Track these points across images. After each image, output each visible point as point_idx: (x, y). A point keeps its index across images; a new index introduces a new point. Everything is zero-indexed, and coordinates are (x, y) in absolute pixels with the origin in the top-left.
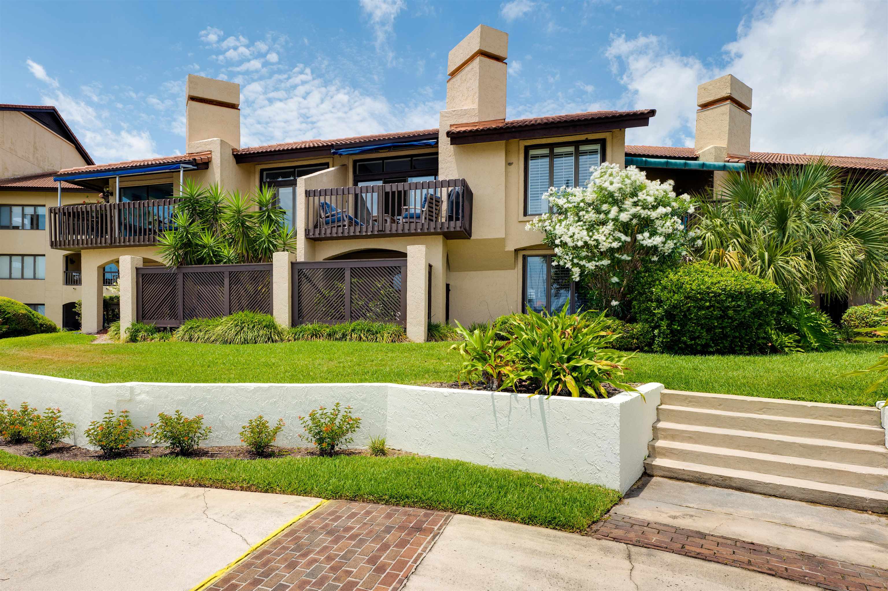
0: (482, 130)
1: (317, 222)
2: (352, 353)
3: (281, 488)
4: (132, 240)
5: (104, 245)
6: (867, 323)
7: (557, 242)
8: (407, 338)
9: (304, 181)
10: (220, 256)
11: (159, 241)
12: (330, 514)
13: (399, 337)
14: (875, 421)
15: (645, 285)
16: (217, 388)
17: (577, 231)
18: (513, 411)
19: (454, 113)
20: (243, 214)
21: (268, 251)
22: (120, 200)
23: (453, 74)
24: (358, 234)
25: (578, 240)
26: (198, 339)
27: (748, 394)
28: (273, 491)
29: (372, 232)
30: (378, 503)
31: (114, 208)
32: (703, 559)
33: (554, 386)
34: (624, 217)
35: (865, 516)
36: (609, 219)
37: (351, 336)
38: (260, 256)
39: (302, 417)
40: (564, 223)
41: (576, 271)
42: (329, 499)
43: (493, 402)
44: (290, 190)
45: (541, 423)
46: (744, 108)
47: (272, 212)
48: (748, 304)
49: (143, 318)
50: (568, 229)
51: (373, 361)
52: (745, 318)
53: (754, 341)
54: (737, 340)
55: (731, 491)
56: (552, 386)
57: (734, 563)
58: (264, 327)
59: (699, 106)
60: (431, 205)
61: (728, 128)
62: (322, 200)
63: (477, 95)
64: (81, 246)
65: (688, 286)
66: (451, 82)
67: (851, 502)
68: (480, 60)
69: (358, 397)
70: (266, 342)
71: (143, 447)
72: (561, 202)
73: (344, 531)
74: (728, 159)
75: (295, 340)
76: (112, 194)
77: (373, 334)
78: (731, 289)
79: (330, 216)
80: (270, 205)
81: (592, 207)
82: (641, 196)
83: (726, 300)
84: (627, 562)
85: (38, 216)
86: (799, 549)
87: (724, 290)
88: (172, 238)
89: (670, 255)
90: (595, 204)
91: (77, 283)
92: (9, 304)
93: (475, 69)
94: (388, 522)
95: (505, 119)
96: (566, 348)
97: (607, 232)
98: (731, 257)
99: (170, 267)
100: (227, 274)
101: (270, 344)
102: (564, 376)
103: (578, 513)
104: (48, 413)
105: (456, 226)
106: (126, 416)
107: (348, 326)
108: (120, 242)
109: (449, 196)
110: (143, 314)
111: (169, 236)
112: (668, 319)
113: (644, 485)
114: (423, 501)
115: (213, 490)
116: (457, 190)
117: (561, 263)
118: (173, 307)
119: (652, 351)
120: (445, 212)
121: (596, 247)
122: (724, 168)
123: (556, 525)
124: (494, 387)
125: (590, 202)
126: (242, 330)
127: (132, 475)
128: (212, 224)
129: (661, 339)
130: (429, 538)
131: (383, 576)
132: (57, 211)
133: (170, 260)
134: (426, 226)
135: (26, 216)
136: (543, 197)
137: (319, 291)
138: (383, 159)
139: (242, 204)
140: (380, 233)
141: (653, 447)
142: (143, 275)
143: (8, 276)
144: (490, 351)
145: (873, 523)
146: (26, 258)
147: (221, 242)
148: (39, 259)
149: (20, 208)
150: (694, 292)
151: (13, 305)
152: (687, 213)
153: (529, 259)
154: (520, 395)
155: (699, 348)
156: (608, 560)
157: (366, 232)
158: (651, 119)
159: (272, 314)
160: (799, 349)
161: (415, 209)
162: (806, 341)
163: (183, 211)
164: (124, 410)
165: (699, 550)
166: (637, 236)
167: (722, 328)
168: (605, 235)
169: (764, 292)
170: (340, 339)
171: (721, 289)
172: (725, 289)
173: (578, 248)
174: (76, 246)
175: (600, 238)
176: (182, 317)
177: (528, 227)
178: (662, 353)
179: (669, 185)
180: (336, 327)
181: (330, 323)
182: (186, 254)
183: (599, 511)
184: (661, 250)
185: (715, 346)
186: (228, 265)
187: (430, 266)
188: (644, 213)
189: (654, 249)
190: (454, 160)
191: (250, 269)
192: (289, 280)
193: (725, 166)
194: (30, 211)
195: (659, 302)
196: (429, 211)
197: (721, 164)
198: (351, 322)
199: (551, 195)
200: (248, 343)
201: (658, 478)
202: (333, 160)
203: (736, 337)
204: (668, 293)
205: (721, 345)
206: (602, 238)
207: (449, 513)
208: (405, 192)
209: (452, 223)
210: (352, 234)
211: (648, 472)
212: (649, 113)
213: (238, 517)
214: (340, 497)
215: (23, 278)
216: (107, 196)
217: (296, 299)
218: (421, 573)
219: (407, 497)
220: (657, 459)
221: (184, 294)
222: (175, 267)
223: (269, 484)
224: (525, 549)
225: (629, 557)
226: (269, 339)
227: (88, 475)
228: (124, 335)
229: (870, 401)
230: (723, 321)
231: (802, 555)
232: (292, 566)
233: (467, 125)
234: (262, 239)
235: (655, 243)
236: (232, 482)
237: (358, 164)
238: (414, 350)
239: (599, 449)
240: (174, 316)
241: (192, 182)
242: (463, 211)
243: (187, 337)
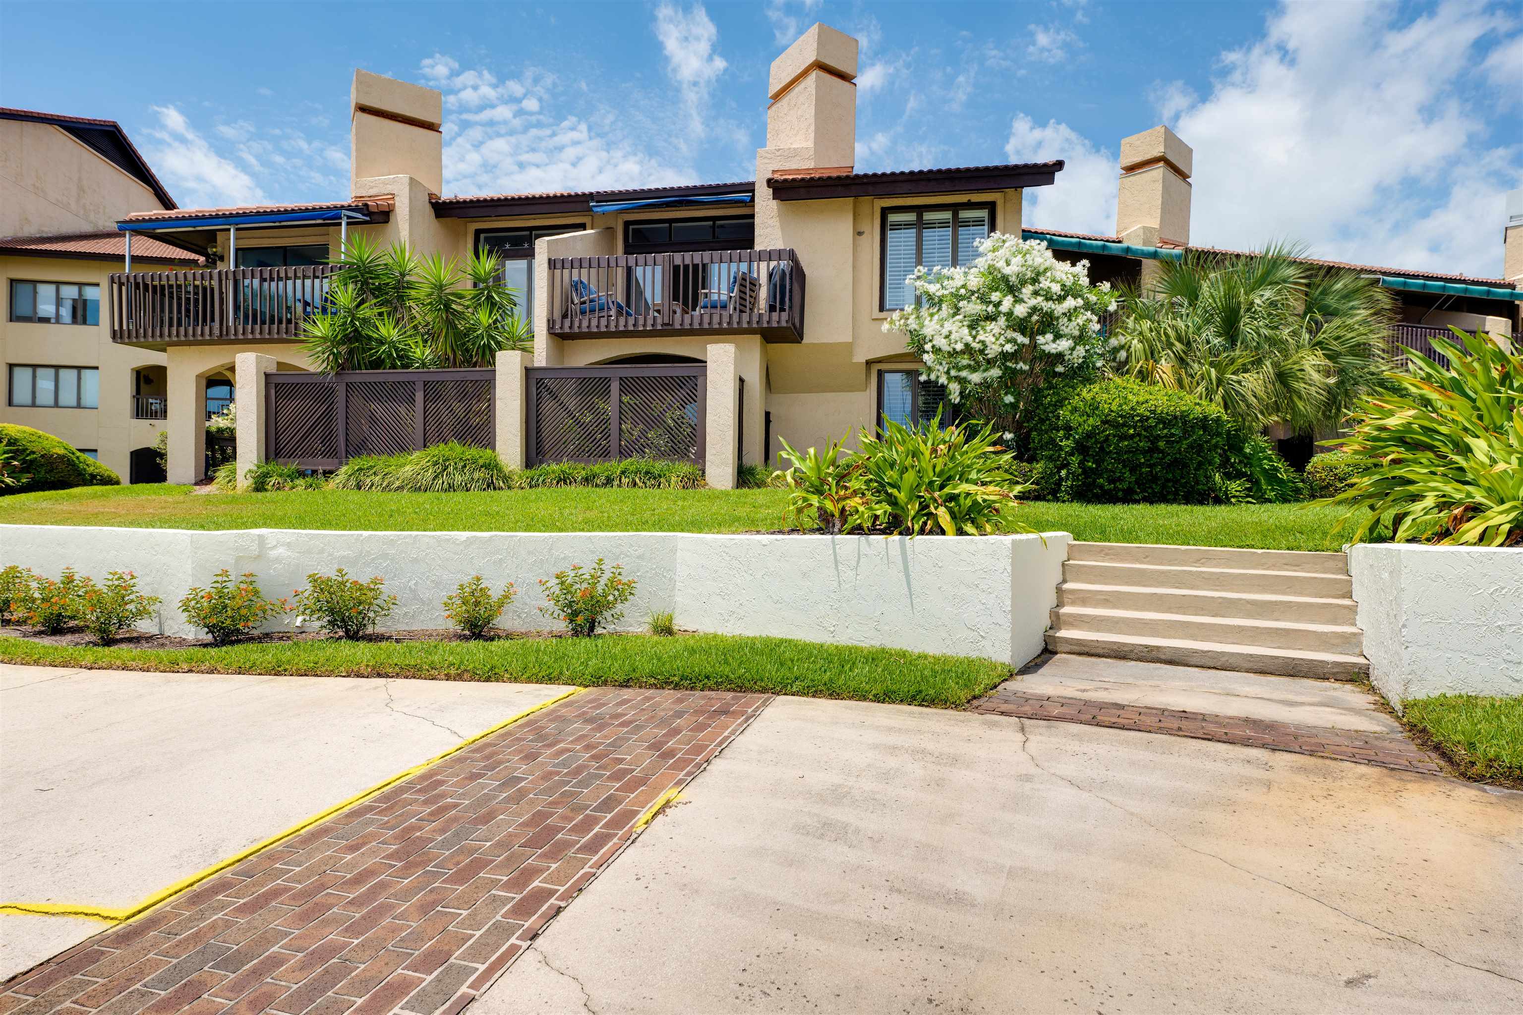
0: (820, 178)
1: (567, 310)
2: (621, 501)
3: (511, 674)
4: (258, 331)
5: (208, 338)
6: (1336, 475)
7: (928, 347)
8: (706, 484)
9: (545, 245)
10: (408, 358)
11: (305, 331)
12: (590, 702)
13: (694, 482)
14: (1340, 568)
15: (1048, 408)
16: (405, 537)
17: (954, 329)
18: (862, 560)
19: (778, 153)
20: (447, 291)
21: (488, 352)
22: (236, 266)
23: (777, 96)
24: (631, 328)
25: (956, 342)
26: (371, 487)
27: (1183, 544)
28: (498, 678)
29: (653, 325)
30: (663, 688)
31: (227, 278)
32: (1120, 728)
33: (920, 523)
34: (1021, 311)
35: (1326, 684)
36: (1000, 313)
37: (620, 481)
38: (474, 360)
39: (544, 580)
40: (936, 317)
41: (954, 388)
42: (587, 687)
43: (834, 549)
44: (522, 264)
45: (902, 575)
46: (1183, 175)
47: (495, 292)
48: (1184, 433)
49: (276, 455)
50: (942, 326)
51: (654, 510)
52: (1180, 454)
53: (1192, 487)
54: (1170, 484)
55: (1158, 665)
56: (917, 523)
57: (1160, 730)
58: (482, 467)
59: (1123, 169)
60: (743, 289)
61: (1160, 202)
62: (575, 278)
63: (813, 128)
64: (167, 339)
65: (1106, 406)
66: (773, 108)
67: (1310, 668)
68: (817, 77)
69: (632, 552)
70: (484, 489)
71: (279, 633)
72: (933, 288)
73: (610, 718)
74: (1160, 245)
75: (531, 487)
76: (222, 258)
77: (655, 478)
78: (1162, 412)
79: (588, 302)
80: (491, 280)
81: (976, 295)
82: (1045, 283)
83: (1156, 426)
84: (1021, 735)
85: (85, 301)
86: (1243, 715)
87: (1153, 412)
88: (327, 325)
89: (1080, 367)
90: (981, 291)
91: (156, 416)
92: (34, 438)
93: (809, 89)
94: (678, 708)
95: (852, 167)
96: (937, 470)
97: (997, 330)
98: (1164, 372)
99: (322, 373)
100: (419, 386)
101: (491, 492)
102: (936, 508)
103: (953, 685)
104: (112, 580)
105: (780, 319)
106: (251, 583)
107: (615, 466)
108: (236, 334)
109: (770, 275)
110: (276, 449)
111: (323, 324)
112: (1080, 454)
113: (1044, 663)
114: (731, 682)
115: (400, 682)
116: (782, 267)
117: (933, 377)
118: (328, 438)
119: (1057, 499)
120: (764, 301)
121: (982, 352)
122: (1154, 255)
123: (923, 700)
124: (836, 530)
125: (975, 289)
126: (445, 470)
127: (264, 665)
128: (395, 307)
129: (1069, 483)
130: (739, 721)
131: (671, 761)
132: (124, 280)
133: (323, 362)
134: (735, 319)
135: (64, 301)
136: (907, 281)
137: (570, 414)
138: (670, 221)
139: (445, 276)
140: (665, 327)
141: (1057, 615)
142: (276, 385)
143: (29, 402)
144: (830, 479)
145: (1335, 689)
146: (62, 372)
147: (411, 336)
148: (86, 373)
149: (53, 288)
150: (1113, 414)
151: (40, 440)
152: (1106, 311)
153: (888, 377)
154: (872, 537)
155: (1120, 494)
156: (995, 734)
157: (644, 325)
158: (1058, 175)
159: (493, 448)
160: (1250, 499)
161: (719, 293)
162: (1260, 489)
163: (346, 284)
164: (247, 573)
165: (1114, 720)
166: (1038, 337)
167: (1150, 466)
168: (994, 335)
169: (1206, 417)
170: (605, 485)
171: (1150, 411)
172: (1155, 411)
173: (957, 352)
174: (159, 339)
175: (987, 339)
176: (344, 455)
177: (885, 327)
178: (1072, 501)
179: (1082, 268)
180: (596, 468)
181: (587, 462)
182: (351, 352)
183: (982, 686)
184: (1069, 360)
185: (1141, 492)
186: (420, 370)
187: (742, 381)
188: (1047, 306)
189: (1059, 357)
190: (778, 224)
191: (458, 377)
192: (521, 394)
193: (1156, 251)
194: (70, 292)
195: (1068, 428)
196: (741, 298)
197: (1152, 249)
198: (620, 461)
199: (919, 278)
200: (454, 490)
201: (1064, 656)
202: (592, 220)
203: (1168, 480)
204: (1080, 416)
205: (1150, 491)
206: (989, 339)
207: (770, 695)
208: (704, 266)
209: (775, 316)
210: (621, 328)
211: (1050, 647)
212: (1054, 164)
213: (442, 709)
214: (605, 683)
215: (56, 405)
216: (213, 260)
217: (533, 425)
218: (728, 756)
219: (708, 677)
220: (1062, 631)
221: (347, 417)
222: (333, 373)
223: (491, 669)
224: (878, 727)
225: (1022, 729)
226: (489, 486)
227: (185, 667)
228: (243, 482)
229: (1335, 545)
230: (1151, 456)
231: (1247, 720)
232: (531, 757)
233: (798, 171)
234: (479, 332)
235: (1060, 349)
236: (432, 668)
237: (631, 227)
238: (718, 497)
239: (982, 607)
240: (331, 452)
241: (361, 240)
242: (790, 300)
243: (353, 482)
